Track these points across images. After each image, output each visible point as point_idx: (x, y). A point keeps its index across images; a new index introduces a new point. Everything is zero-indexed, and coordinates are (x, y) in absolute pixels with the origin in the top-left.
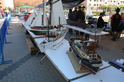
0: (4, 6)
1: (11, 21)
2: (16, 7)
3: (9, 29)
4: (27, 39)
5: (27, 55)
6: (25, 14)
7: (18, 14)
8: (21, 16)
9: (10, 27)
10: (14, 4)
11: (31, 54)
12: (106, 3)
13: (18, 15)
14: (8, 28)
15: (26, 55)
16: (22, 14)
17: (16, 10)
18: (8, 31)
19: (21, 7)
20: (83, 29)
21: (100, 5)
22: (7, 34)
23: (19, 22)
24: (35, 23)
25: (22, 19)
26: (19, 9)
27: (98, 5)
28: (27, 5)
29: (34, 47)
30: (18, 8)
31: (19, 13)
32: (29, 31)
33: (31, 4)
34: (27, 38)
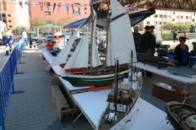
0: (16, 25)
1: (25, 50)
2: (34, 27)
3: (20, 63)
4: (52, 87)
5: (54, 122)
6: (49, 39)
7: (36, 38)
8: (41, 42)
9: (22, 60)
10: (30, 21)
11: (62, 121)
12: (173, 20)
13: (36, 40)
14: (18, 62)
15: (51, 123)
16: (43, 38)
17: (33, 30)
18: (19, 67)
19: (41, 26)
20: (159, 69)
21: (165, 23)
22: (17, 73)
23: (37, 50)
24: (74, 61)
25: (42, 47)
26: (38, 29)
27: (161, 23)
28: (50, 23)
29: (68, 106)
30: (36, 27)
31: (39, 37)
32: (61, 78)
33: (56, 22)
34: (52, 85)
